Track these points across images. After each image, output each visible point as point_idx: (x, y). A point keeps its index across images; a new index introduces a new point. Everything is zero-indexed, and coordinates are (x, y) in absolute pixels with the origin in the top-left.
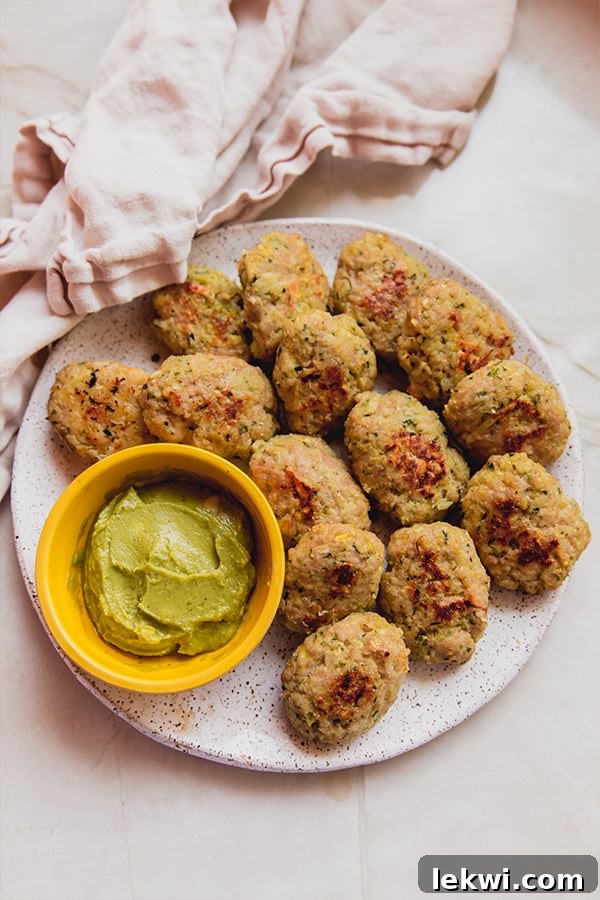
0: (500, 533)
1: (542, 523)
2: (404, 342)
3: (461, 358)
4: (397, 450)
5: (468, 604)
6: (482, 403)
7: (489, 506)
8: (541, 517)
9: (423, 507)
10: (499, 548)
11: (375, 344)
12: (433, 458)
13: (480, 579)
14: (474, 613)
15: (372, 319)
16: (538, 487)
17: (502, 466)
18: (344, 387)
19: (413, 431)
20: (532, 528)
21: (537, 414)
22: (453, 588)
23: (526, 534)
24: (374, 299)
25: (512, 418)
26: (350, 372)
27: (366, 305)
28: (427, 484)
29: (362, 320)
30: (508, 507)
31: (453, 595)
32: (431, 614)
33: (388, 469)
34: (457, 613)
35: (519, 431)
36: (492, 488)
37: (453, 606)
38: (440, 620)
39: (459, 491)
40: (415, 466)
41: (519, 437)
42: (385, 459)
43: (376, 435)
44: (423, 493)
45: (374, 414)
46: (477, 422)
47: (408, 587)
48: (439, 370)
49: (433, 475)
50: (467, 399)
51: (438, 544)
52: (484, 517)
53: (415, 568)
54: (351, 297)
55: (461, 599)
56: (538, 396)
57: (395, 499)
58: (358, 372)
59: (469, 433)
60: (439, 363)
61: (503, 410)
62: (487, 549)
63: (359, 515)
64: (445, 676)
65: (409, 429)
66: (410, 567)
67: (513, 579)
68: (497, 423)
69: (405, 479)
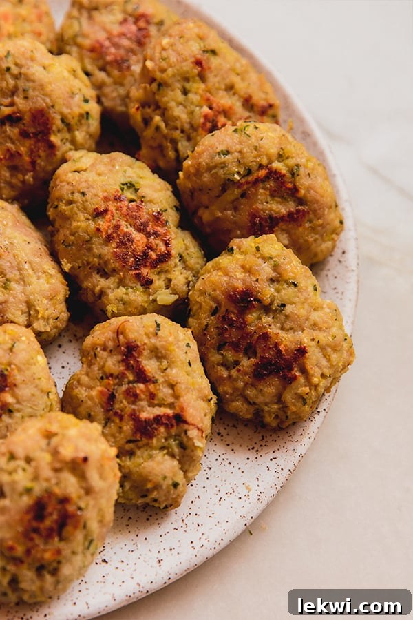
0: (234, 335)
1: (288, 325)
2: (136, 93)
3: (206, 117)
4: (108, 216)
5: (179, 419)
6: (223, 165)
7: (221, 297)
8: (287, 316)
9: (137, 296)
10: (230, 355)
11: (103, 99)
12: (156, 234)
13: (199, 391)
14: (186, 432)
15: (102, 69)
16: (286, 277)
17: (243, 249)
18: (53, 138)
19: (133, 197)
20: (274, 330)
21: (295, 190)
22: (160, 395)
23: (266, 337)
24: (107, 43)
25: (261, 191)
26: (63, 121)
27: (96, 51)
28: (145, 266)
29: (89, 67)
30: (245, 300)
31: (160, 406)
32: (128, 427)
33: (95, 240)
34: (162, 429)
35: (271, 210)
36: (226, 274)
37: (158, 419)
38: (138, 436)
39: (188, 283)
40: (131, 240)
41: (270, 217)
42: (92, 226)
43: (83, 194)
44: (138, 276)
45: (85, 170)
46: (216, 192)
47: (100, 388)
48: (176, 128)
49: (154, 255)
50: (204, 160)
51: (147, 335)
52: (214, 312)
53: (112, 363)
54: (80, 40)
55: (169, 412)
56: (298, 166)
57: (102, 283)
58: (73, 122)
59: (207, 207)
60: (176, 119)
61: (250, 178)
62: (215, 357)
63: (51, 298)
64: (146, 528)
65: (129, 194)
66: (106, 361)
67: (246, 399)
68: (243, 195)
69: (116, 255)
